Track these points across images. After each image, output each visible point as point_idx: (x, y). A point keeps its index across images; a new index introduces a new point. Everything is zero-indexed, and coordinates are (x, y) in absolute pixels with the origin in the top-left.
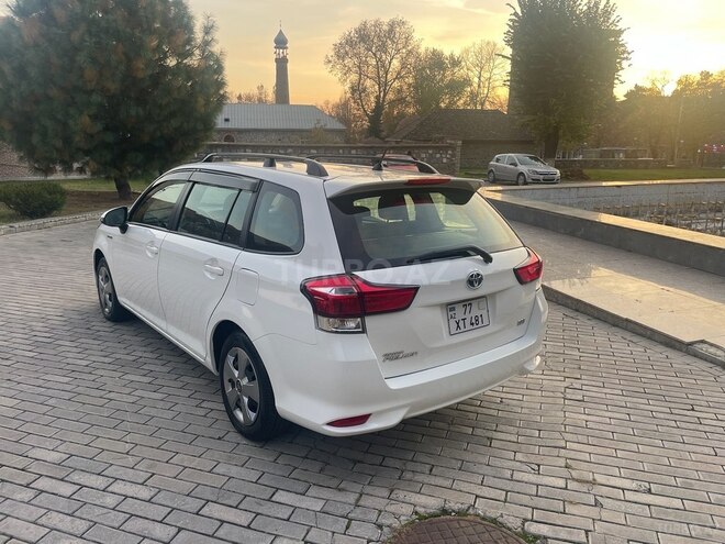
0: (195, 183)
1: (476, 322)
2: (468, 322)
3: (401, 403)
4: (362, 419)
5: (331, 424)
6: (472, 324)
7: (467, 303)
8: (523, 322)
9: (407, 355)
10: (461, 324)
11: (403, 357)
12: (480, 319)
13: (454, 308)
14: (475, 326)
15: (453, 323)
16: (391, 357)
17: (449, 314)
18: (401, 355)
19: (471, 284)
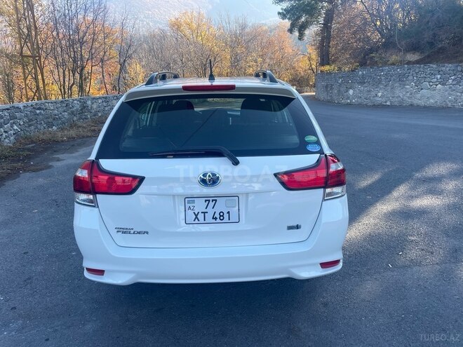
1: (220, 218)
2: (209, 216)
6: (215, 218)
7: (211, 199)
8: (297, 226)
9: (139, 233)
10: (201, 216)
11: (134, 233)
12: (226, 216)
13: (193, 202)
14: (218, 220)
15: (190, 213)
16: (125, 231)
17: (187, 205)
18: (132, 232)
19: (203, 181)
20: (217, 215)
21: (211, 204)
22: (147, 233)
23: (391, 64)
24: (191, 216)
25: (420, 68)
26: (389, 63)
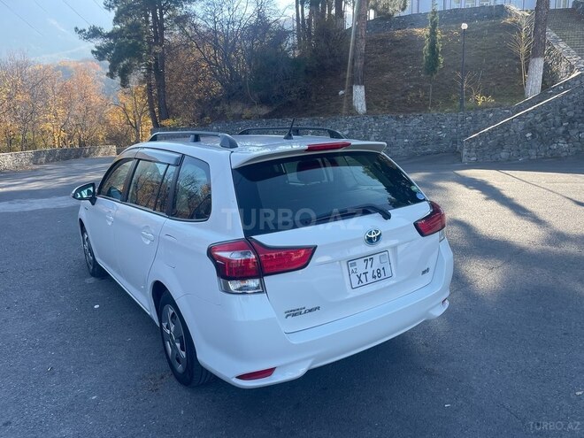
0: (139, 160)
1: (378, 275)
2: (369, 276)
3: (305, 356)
4: (268, 372)
5: (241, 377)
6: (374, 277)
7: (368, 258)
8: (427, 270)
9: (310, 311)
10: (363, 277)
11: (305, 313)
12: (382, 272)
13: (355, 264)
14: (377, 279)
15: (354, 277)
16: (294, 313)
17: (350, 269)
18: (303, 311)
19: (370, 240)
20: (376, 274)
21: (370, 263)
22: (318, 308)
23: (248, 119)
24: (355, 280)
25: (278, 122)
26: (243, 117)
